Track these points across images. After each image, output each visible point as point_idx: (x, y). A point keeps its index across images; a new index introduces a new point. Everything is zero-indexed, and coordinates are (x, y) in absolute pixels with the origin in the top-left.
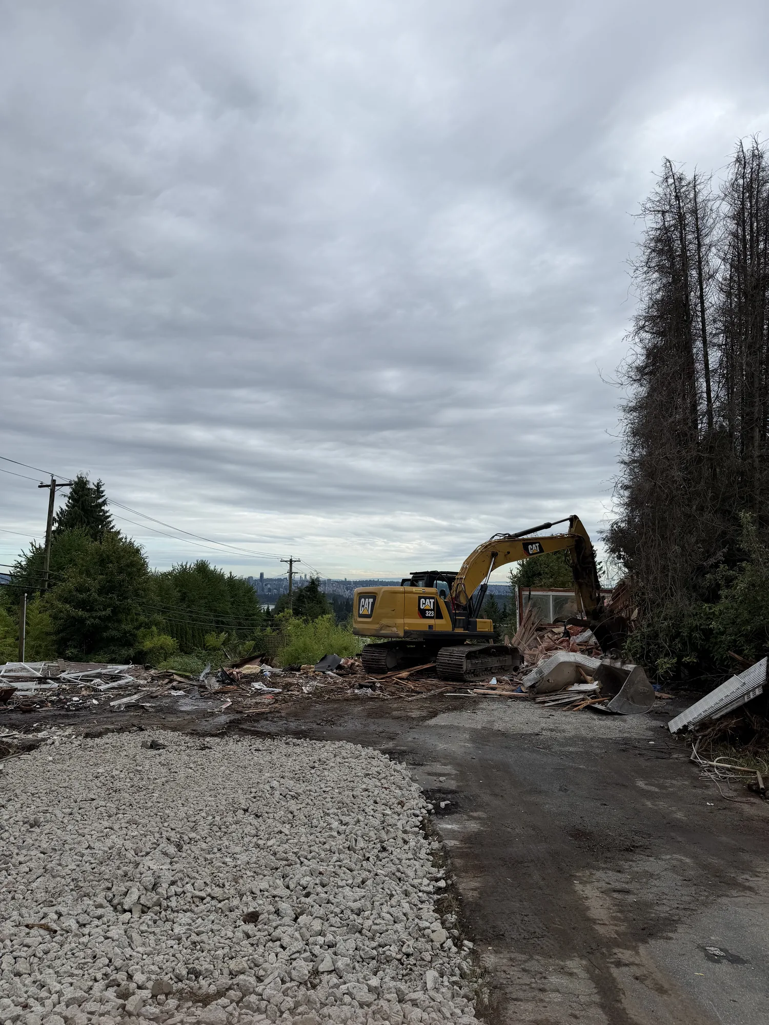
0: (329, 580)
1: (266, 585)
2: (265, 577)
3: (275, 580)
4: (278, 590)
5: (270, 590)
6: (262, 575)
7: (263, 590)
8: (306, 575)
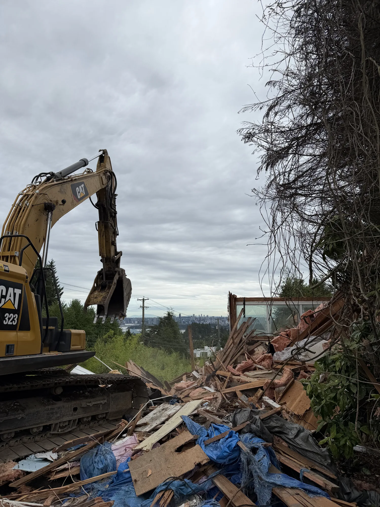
0: (213, 317)
1: (182, 320)
2: (182, 315)
3: (187, 317)
4: (188, 322)
5: (184, 322)
6: (180, 315)
7: (181, 322)
8: (202, 315)
